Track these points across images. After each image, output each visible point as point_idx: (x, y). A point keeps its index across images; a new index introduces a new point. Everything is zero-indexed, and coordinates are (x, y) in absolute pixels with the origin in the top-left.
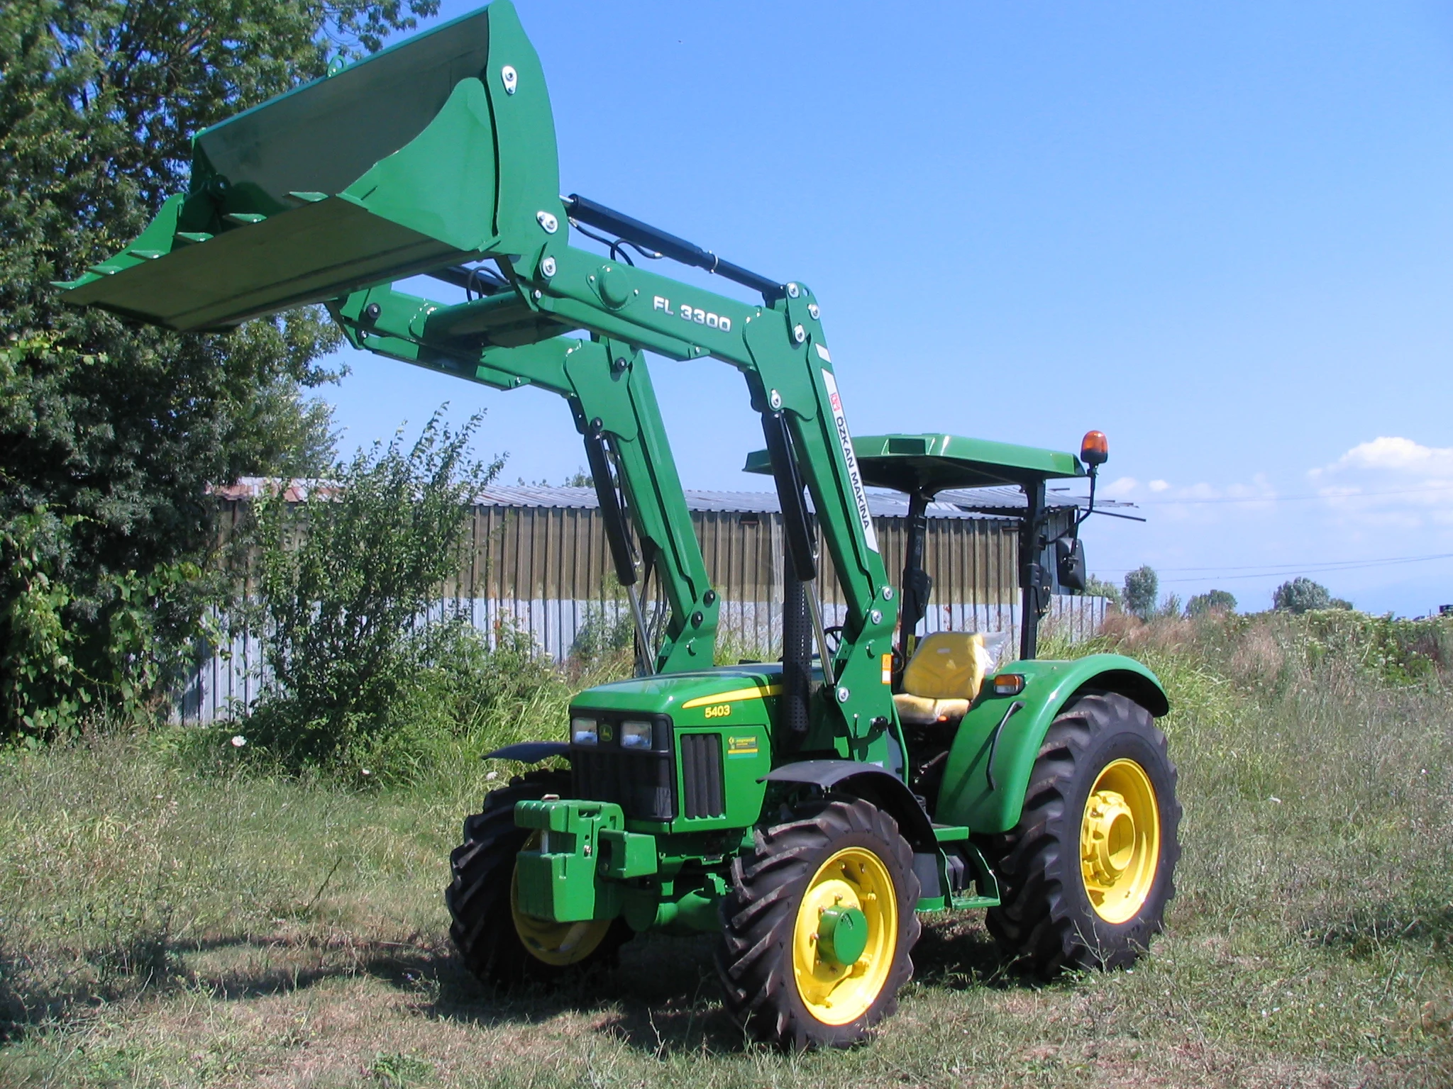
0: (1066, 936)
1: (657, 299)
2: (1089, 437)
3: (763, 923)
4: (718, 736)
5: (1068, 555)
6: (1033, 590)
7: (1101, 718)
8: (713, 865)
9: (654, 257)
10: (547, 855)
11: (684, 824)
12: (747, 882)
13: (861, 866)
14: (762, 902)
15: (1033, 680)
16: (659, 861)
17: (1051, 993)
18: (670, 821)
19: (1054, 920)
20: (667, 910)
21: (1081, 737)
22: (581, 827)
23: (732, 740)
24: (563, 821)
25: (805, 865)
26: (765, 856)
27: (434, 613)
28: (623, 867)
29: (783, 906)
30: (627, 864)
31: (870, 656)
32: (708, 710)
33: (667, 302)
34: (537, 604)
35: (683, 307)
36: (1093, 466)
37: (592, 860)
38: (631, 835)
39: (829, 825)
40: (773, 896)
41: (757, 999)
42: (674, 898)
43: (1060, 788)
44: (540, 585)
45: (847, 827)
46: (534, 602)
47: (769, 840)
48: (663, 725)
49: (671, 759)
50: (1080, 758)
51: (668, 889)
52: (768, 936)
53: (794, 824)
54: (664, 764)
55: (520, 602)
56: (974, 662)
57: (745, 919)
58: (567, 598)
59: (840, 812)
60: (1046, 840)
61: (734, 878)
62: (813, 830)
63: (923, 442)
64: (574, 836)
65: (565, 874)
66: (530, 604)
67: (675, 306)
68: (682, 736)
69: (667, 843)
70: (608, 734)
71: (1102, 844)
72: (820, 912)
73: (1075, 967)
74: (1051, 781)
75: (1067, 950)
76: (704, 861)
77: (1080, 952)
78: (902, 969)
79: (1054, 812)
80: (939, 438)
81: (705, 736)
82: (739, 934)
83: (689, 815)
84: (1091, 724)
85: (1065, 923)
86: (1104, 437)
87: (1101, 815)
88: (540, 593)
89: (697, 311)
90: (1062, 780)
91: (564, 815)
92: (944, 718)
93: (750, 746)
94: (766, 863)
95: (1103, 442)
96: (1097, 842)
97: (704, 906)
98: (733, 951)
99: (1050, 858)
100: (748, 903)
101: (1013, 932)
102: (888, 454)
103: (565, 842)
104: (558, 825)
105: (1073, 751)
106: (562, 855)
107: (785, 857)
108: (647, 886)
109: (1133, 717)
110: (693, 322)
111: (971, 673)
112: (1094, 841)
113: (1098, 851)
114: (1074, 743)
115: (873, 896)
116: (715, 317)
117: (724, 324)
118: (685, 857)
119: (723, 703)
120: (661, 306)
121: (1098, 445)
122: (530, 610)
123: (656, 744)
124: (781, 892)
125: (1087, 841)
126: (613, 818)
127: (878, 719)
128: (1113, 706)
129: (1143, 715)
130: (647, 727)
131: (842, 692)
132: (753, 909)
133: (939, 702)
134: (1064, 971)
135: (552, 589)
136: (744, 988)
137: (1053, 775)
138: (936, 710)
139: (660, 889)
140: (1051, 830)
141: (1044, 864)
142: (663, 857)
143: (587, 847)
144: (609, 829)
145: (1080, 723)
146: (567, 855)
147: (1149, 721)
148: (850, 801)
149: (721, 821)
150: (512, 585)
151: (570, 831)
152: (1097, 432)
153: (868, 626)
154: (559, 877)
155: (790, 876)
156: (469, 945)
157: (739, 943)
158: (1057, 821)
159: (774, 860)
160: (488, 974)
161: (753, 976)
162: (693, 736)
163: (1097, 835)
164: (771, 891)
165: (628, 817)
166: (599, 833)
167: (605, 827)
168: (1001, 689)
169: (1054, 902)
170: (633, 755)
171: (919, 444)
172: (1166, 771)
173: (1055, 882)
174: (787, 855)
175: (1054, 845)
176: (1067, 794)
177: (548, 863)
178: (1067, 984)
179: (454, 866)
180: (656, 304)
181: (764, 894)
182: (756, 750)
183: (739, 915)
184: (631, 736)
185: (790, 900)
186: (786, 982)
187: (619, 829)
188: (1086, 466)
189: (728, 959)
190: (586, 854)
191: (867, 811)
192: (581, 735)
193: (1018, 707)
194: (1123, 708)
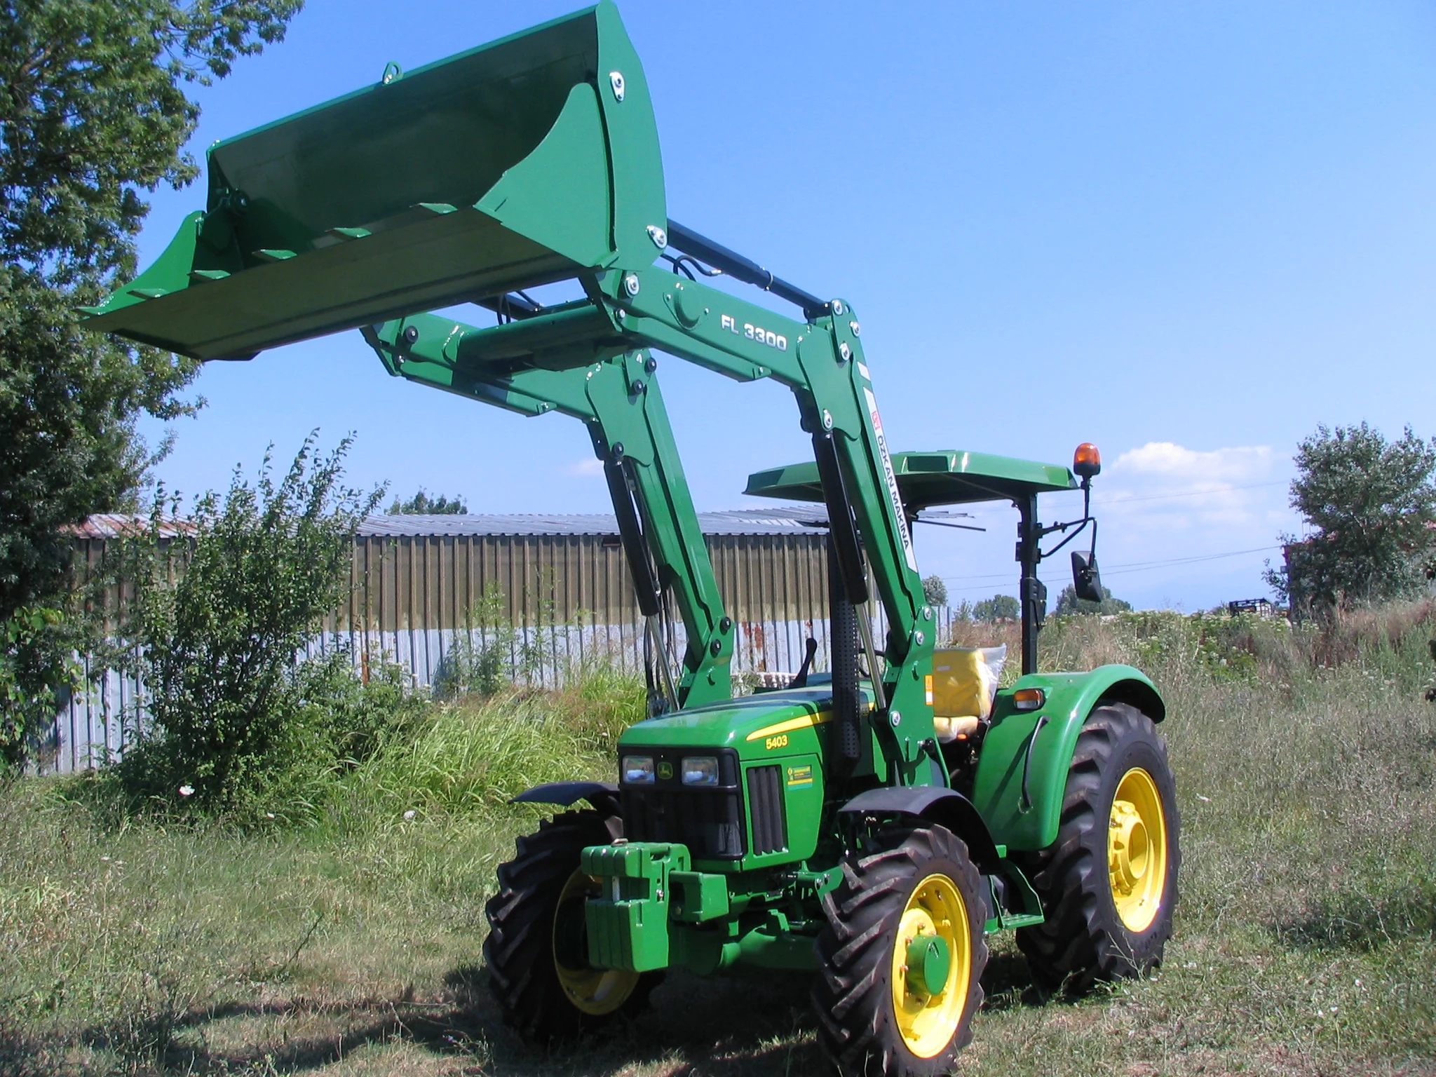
0: (1101, 948)
1: (724, 318)
2: (1081, 450)
3: (867, 957)
4: (778, 768)
5: (1085, 568)
6: (1031, 604)
7: (1118, 729)
8: (775, 900)
9: (710, 275)
10: (621, 903)
11: (753, 861)
12: (844, 918)
13: (937, 892)
14: (864, 937)
15: (1052, 694)
16: (730, 900)
17: (1087, 1007)
18: (740, 858)
19: (1091, 933)
20: (730, 950)
21: (1102, 749)
22: (653, 871)
23: (790, 771)
24: (637, 866)
25: (900, 896)
26: (859, 890)
27: (314, 647)
28: (699, 910)
29: (883, 940)
30: (703, 906)
31: (916, 677)
32: (768, 741)
33: (733, 320)
34: (403, 634)
35: (747, 326)
36: (1086, 479)
37: (664, 904)
38: (707, 876)
39: (917, 854)
40: (875, 931)
41: (863, 1038)
42: (737, 939)
43: (1090, 801)
44: (405, 615)
45: (929, 854)
46: (400, 633)
47: (860, 872)
48: (729, 759)
49: (739, 794)
50: (1103, 768)
51: (734, 928)
52: (873, 972)
53: (884, 855)
54: (732, 800)
55: (386, 634)
56: (978, 679)
57: (847, 956)
58: (433, 628)
59: (923, 839)
60: (1081, 853)
61: (829, 914)
62: (903, 859)
63: (945, 458)
64: (648, 880)
65: (641, 921)
66: (396, 635)
67: (739, 325)
68: (747, 769)
69: (737, 881)
70: (667, 772)
71: (1123, 853)
72: (907, 943)
73: (1108, 978)
74: (1082, 794)
75: (1102, 962)
76: (768, 898)
77: (1113, 962)
78: (976, 994)
79: (1085, 825)
80: (959, 455)
81: (767, 768)
82: (840, 972)
83: (757, 852)
84: (1110, 735)
85: (1100, 935)
86: (1096, 449)
87: (1120, 825)
88: (406, 623)
89: (758, 330)
90: (1091, 792)
91: (637, 859)
92: (963, 737)
93: (806, 776)
94: (863, 896)
95: (1096, 455)
96: (1119, 852)
97: (769, 945)
98: (836, 991)
99: (1085, 872)
100: (848, 939)
101: (1049, 948)
102: (908, 472)
103: (637, 888)
104: (632, 871)
105: (1099, 763)
106: (636, 902)
107: (882, 889)
108: (717, 928)
109: (1141, 726)
110: (755, 341)
111: (977, 690)
112: (1115, 851)
113: (1120, 862)
114: (1098, 755)
115: (948, 922)
116: (773, 335)
117: (781, 343)
118: (752, 895)
119: (781, 734)
120: (728, 325)
121: (1091, 457)
122: (396, 642)
123: (723, 781)
124: (882, 925)
125: (1112, 852)
126: (681, 859)
127: (927, 741)
128: (1125, 717)
129: (1148, 721)
130: (712, 762)
131: (895, 715)
132: (855, 945)
133: (954, 720)
134: (1097, 983)
135: (418, 619)
136: (848, 1028)
137: (1083, 788)
138: (953, 729)
139: (728, 929)
140: (1086, 844)
141: (1079, 877)
142: (732, 897)
143: (659, 890)
144: (678, 872)
145: (1100, 735)
146: (643, 901)
147: (1153, 727)
148: (927, 828)
149: (784, 855)
150: (376, 616)
151: (644, 876)
152: (1089, 444)
153: (913, 648)
154: (636, 925)
155: (886, 909)
156: (513, 1001)
157: (842, 982)
158: (1089, 833)
159: (871, 892)
160: (533, 1030)
161: (858, 1015)
162: (757, 769)
163: (1118, 846)
164: (871, 925)
165: (694, 857)
166: (670, 876)
167: (674, 869)
168: (1021, 705)
169: (1090, 915)
170: (697, 792)
171: (941, 461)
172: (1168, 777)
173: (1091, 895)
174: (884, 887)
175: (1087, 858)
176: (1095, 806)
177: (626, 909)
178: (1103, 997)
179: (493, 919)
180: (724, 323)
181: (865, 929)
182: (811, 780)
183: (839, 953)
184: (693, 773)
185: (889, 933)
186: (888, 1020)
187: (687, 871)
188: (1079, 479)
189: (830, 997)
190: (659, 899)
191: (943, 836)
192: (633, 773)
193: (1044, 722)
194: (1133, 717)
